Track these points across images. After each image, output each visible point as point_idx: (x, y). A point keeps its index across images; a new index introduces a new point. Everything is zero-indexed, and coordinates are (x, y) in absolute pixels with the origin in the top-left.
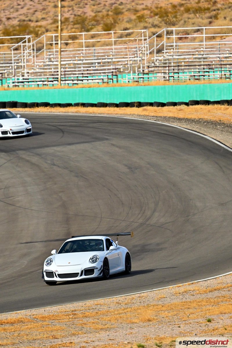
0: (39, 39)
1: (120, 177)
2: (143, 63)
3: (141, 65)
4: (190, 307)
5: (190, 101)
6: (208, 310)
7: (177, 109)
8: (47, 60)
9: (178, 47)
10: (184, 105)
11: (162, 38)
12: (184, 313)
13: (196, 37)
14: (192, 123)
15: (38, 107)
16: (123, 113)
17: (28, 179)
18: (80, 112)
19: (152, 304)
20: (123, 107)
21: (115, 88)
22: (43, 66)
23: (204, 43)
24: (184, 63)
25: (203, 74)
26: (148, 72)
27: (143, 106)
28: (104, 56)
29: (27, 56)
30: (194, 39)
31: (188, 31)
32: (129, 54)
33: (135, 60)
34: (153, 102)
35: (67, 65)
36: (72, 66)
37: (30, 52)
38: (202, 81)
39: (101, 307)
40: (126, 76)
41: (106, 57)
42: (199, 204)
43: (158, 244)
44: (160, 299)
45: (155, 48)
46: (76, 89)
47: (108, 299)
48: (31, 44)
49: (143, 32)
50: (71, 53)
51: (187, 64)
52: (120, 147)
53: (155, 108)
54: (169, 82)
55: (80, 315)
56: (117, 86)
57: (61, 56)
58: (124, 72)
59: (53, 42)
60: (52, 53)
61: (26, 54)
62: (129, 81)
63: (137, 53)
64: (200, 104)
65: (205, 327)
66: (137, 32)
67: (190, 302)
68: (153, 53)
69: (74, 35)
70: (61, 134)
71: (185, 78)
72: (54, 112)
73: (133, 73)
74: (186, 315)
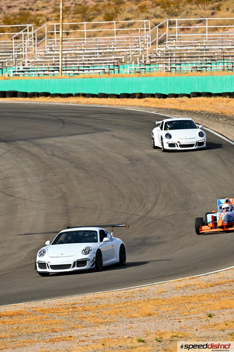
0: (40, 28)
1: (120, 169)
2: (144, 54)
3: (143, 55)
4: (191, 302)
5: (192, 93)
6: (208, 305)
7: (178, 100)
8: (48, 49)
9: (180, 38)
10: (185, 97)
11: (164, 29)
12: (184, 307)
13: (199, 28)
14: (195, 115)
15: (39, 97)
16: (124, 104)
17: (27, 170)
18: (81, 103)
19: (152, 299)
20: (124, 98)
21: (117, 78)
22: (43, 55)
23: (207, 34)
24: (186, 55)
25: (206, 66)
26: (149, 63)
27: (145, 97)
28: (106, 46)
29: (28, 45)
30: (197, 30)
31: (190, 22)
32: (131, 44)
33: (136, 51)
34: (154, 93)
35: (68, 55)
36: (73, 56)
37: (31, 41)
38: (205, 73)
39: (101, 301)
40: (127, 66)
41: (108, 47)
42: (200, 198)
43: (158, 238)
44: (160, 293)
45: (157, 39)
46: (77, 79)
47: (108, 293)
48: (32, 33)
49: (145, 22)
50: (72, 42)
51: (189, 55)
52: (121, 139)
53: (156, 99)
54: (171, 73)
55: (80, 308)
56: (118, 77)
57: (62, 45)
58: (126, 62)
59: (54, 31)
60: (53, 42)
61: (27, 43)
62: (130, 72)
63: (138, 43)
64: (202, 96)
65: (205, 322)
66: (139, 22)
67: (191, 296)
68: (155, 43)
69: (75, 24)
70: (62, 125)
71: (187, 70)
72: (54, 103)
73: (134, 64)
74: (187, 310)
